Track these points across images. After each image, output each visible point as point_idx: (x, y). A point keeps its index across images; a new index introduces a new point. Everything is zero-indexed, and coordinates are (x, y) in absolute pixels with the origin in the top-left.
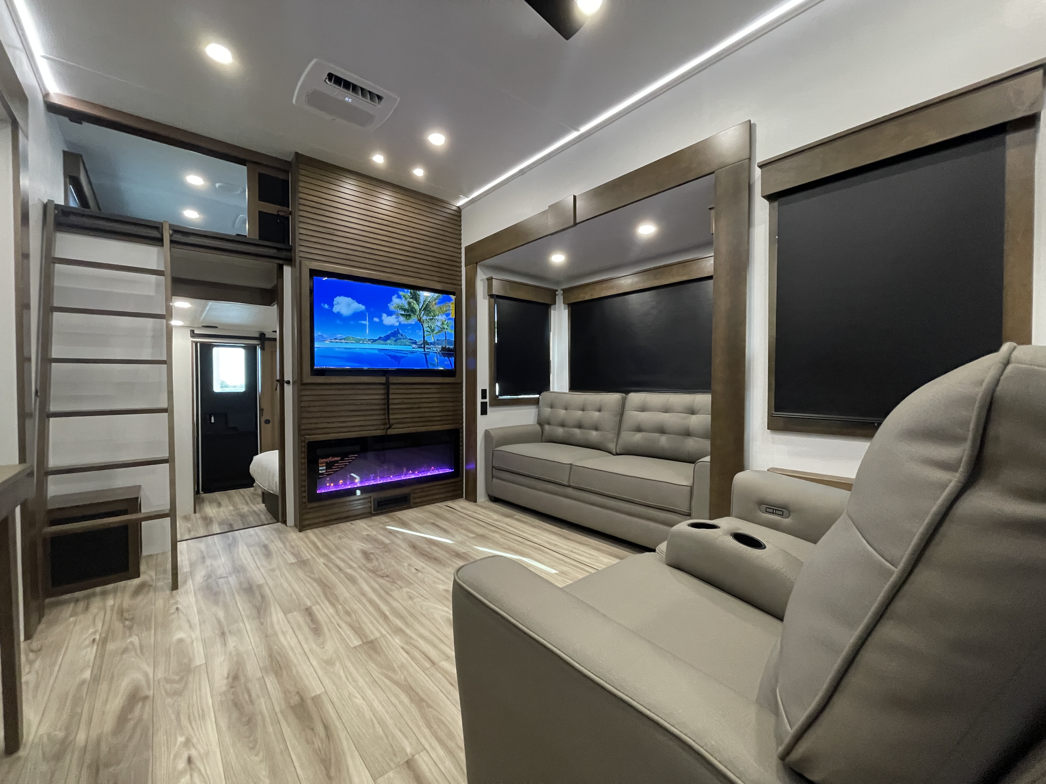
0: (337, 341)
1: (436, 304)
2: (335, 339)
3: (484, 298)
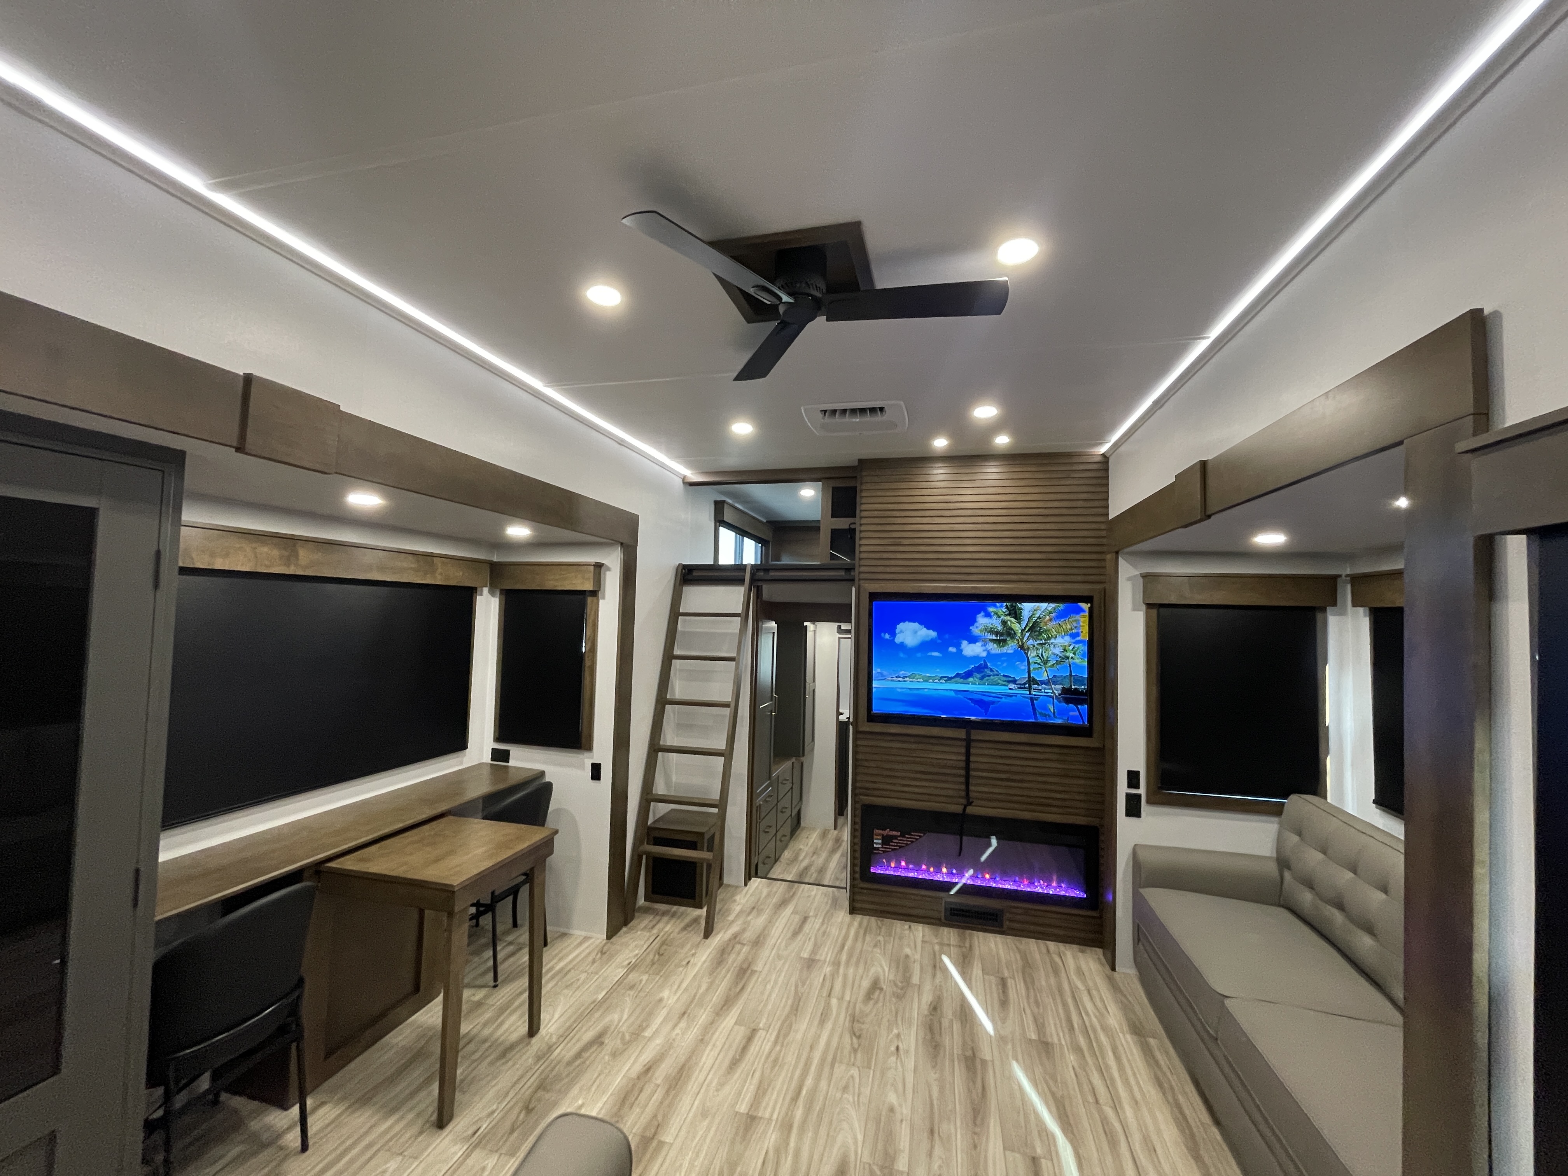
0: (900, 679)
1: (1051, 620)
2: (897, 677)
3: (1135, 609)
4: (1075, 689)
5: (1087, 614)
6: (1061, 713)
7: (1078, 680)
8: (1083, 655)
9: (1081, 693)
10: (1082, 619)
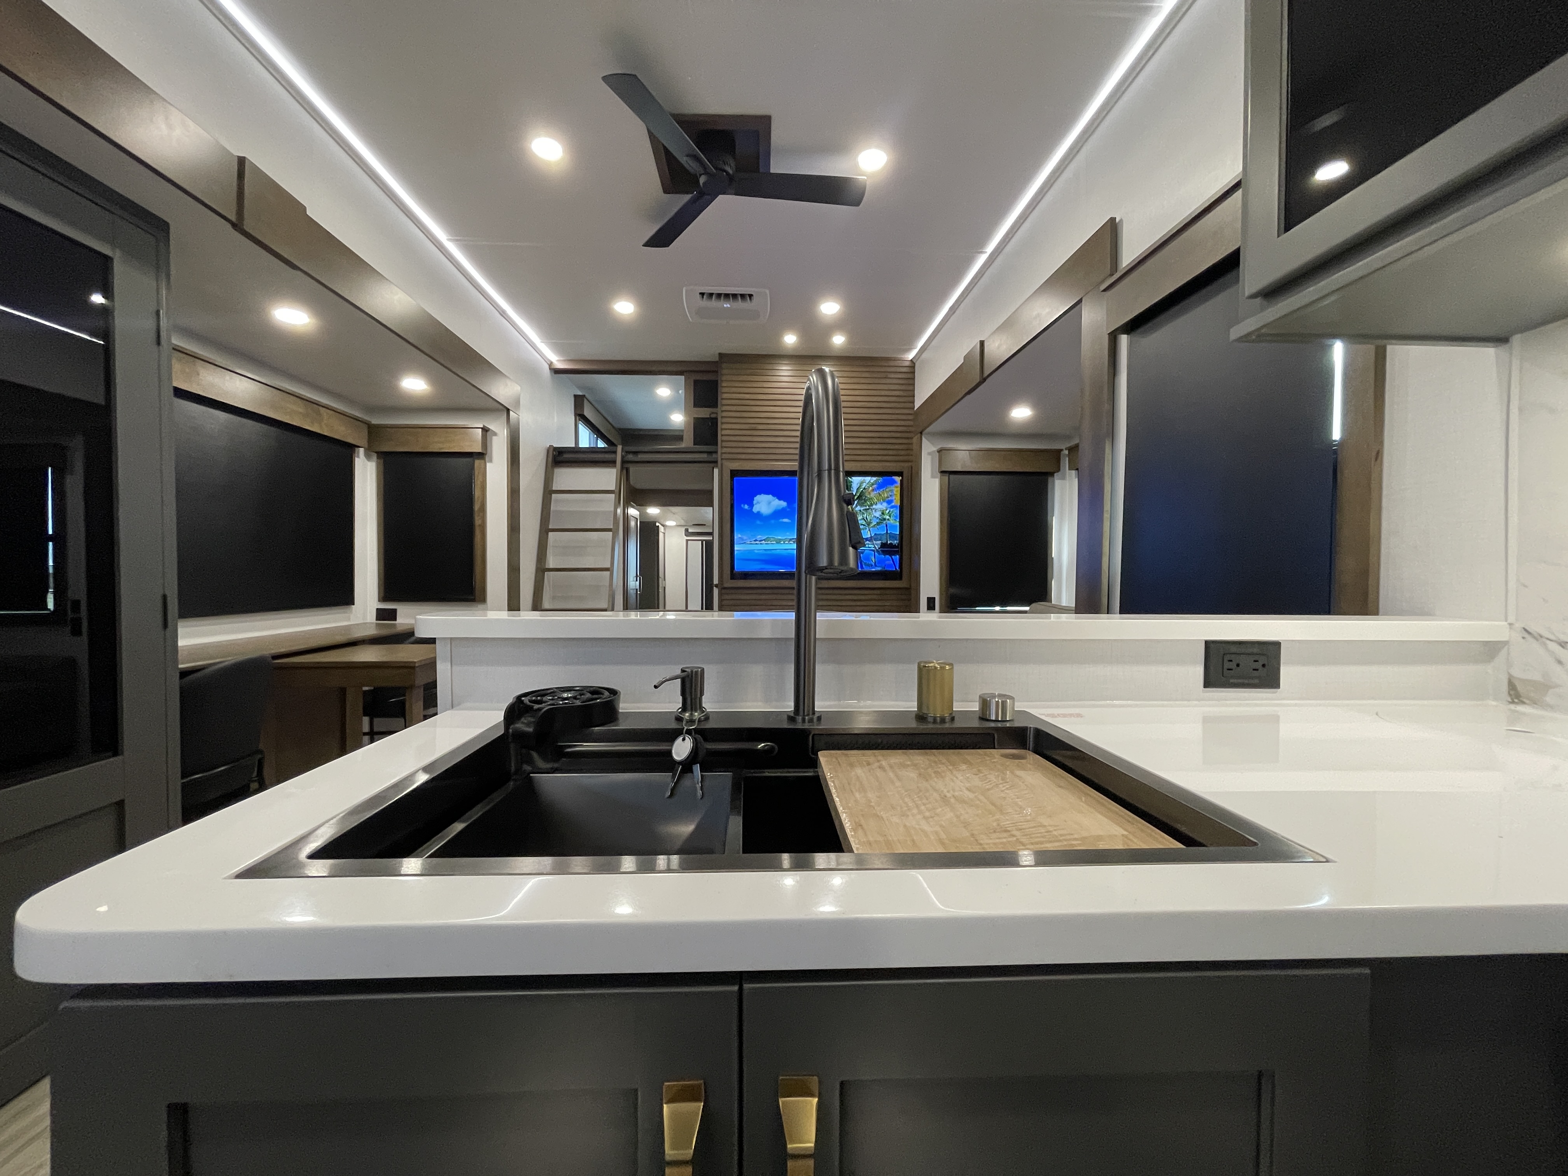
0: (757, 542)
1: (873, 490)
2: (755, 541)
3: (933, 476)
4: (891, 543)
5: (899, 484)
6: (880, 562)
7: (892, 536)
8: (896, 517)
9: (895, 546)
10: (896, 489)
